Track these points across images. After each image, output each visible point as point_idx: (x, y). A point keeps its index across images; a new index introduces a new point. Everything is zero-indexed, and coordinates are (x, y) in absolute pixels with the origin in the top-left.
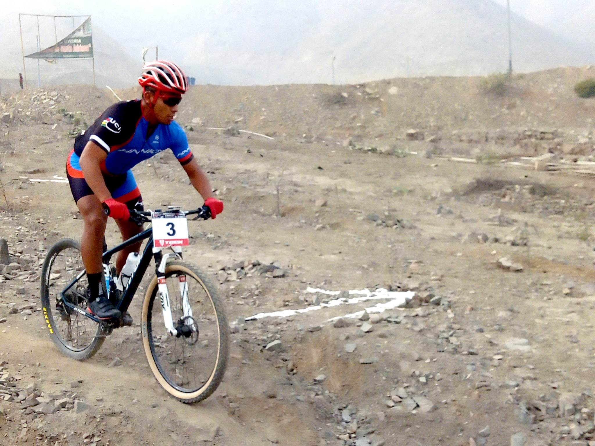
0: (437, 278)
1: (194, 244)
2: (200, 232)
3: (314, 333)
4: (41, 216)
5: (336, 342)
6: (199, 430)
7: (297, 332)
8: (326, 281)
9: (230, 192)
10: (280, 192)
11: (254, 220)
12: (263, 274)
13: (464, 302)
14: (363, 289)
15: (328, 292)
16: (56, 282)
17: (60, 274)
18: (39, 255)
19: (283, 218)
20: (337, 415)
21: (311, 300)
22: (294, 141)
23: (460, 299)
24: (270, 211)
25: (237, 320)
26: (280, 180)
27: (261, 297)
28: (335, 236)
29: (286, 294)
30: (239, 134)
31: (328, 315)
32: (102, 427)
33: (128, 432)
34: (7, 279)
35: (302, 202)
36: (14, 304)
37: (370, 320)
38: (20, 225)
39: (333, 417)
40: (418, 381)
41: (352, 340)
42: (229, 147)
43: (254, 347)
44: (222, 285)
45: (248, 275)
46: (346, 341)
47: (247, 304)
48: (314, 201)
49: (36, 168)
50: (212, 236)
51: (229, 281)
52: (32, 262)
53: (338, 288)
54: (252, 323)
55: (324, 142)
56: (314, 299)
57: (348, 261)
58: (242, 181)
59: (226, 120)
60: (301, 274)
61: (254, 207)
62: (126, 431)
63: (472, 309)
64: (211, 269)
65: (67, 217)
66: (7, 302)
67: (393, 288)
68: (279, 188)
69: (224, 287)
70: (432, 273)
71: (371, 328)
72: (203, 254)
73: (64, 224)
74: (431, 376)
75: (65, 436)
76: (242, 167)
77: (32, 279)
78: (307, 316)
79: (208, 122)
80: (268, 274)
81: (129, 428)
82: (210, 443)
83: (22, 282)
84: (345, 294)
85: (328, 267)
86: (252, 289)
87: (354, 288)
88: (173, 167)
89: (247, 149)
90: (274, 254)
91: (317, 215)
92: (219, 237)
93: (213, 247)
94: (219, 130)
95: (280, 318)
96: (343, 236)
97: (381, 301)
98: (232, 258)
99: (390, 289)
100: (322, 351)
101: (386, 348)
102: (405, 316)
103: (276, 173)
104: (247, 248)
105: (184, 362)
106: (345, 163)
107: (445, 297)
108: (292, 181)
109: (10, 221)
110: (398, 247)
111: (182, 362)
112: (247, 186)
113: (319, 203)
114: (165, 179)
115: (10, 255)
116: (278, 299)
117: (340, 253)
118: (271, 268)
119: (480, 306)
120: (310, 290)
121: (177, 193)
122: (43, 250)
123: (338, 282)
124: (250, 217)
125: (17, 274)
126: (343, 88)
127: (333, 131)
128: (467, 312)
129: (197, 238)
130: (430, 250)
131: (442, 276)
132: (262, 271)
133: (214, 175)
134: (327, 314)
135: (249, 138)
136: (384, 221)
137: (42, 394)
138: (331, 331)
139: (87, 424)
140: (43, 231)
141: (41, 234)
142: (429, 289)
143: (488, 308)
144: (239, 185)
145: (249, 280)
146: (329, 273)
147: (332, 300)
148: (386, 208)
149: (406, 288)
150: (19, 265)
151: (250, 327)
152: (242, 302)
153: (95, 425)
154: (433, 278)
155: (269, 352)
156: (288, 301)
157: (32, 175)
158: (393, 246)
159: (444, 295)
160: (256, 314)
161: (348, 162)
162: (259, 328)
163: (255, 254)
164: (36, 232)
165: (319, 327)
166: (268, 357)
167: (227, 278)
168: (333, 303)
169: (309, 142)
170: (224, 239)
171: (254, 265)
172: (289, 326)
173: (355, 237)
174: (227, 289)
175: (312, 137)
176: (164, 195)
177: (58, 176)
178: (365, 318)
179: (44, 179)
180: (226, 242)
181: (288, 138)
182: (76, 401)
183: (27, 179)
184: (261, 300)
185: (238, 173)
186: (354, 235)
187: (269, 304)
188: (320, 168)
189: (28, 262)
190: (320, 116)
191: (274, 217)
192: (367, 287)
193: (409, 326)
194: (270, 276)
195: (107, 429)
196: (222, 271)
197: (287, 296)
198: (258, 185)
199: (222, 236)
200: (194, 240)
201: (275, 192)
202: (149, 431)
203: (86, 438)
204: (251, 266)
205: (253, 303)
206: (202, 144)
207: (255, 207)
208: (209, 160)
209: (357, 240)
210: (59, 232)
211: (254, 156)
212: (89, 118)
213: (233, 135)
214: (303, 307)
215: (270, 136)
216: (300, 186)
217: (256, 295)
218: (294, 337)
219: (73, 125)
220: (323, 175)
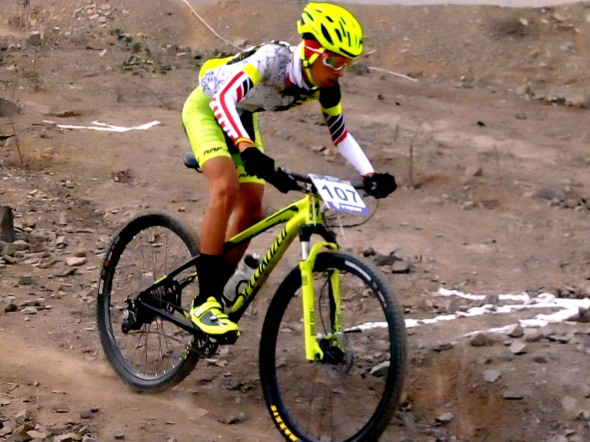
3: (442, 352)
4: (68, 177)
5: (472, 366)
7: (417, 351)
8: (468, 280)
10: (415, 154)
14: (520, 294)
15: (469, 296)
16: (76, 270)
17: (84, 258)
18: (58, 231)
19: (418, 190)
21: (443, 306)
22: (446, 84)
24: (400, 179)
27: (370, 300)
28: (490, 218)
30: (368, 72)
31: (464, 329)
34: (8, 262)
35: (446, 169)
36: (13, 298)
37: (524, 337)
38: (37, 187)
41: (496, 365)
43: (354, 370)
46: (486, 366)
48: (464, 169)
49: (68, 110)
52: (47, 240)
53: (485, 291)
54: (354, 336)
55: (490, 87)
56: (447, 305)
57: (504, 253)
58: (364, 137)
60: (433, 269)
65: (105, 179)
66: (3, 294)
67: (563, 293)
68: (415, 148)
71: (524, 348)
73: (100, 188)
76: (368, 119)
77: (44, 264)
78: (435, 328)
80: (385, 268)
83: (29, 268)
84: (493, 300)
85: (474, 261)
86: (359, 288)
87: (507, 291)
89: (378, 94)
90: (398, 241)
91: (466, 188)
96: (501, 219)
97: (545, 311)
99: (560, 295)
100: (451, 380)
101: (543, 378)
102: (576, 334)
104: (359, 230)
106: (518, 118)
109: (22, 182)
110: (579, 236)
112: (369, 144)
113: (471, 170)
115: (16, 229)
117: (494, 242)
118: (390, 260)
120: (443, 292)
122: (65, 223)
123: (485, 283)
125: (23, 256)
126: (520, 12)
132: (377, 262)
133: (324, 127)
134: (464, 326)
135: (383, 78)
136: (564, 199)
138: (465, 351)
140: (68, 198)
141: (66, 201)
146: (474, 270)
147: (473, 306)
148: (568, 181)
149: (582, 293)
150: (29, 244)
155: (375, 379)
156: (410, 307)
157: (63, 119)
158: (572, 235)
160: (361, 324)
161: (522, 116)
162: (363, 343)
163: (371, 239)
164: (58, 198)
165: (449, 344)
166: (372, 384)
168: (475, 311)
169: (469, 87)
171: (366, 255)
173: (518, 220)
175: (473, 80)
177: (100, 122)
178: (517, 335)
179: (79, 125)
181: (438, 81)
183: (54, 125)
184: (371, 304)
186: (517, 218)
188: (480, 124)
189: (41, 240)
191: (405, 188)
192: (527, 291)
193: (579, 347)
194: (388, 271)
197: (409, 300)
198: (386, 144)
201: (408, 155)
204: (361, 255)
205: (358, 308)
209: (520, 224)
211: (387, 104)
212: (154, 43)
213: (360, 73)
214: (430, 316)
215: (413, 77)
216: (447, 147)
217: (365, 297)
218: (413, 357)
219: (131, 52)
220: (485, 133)
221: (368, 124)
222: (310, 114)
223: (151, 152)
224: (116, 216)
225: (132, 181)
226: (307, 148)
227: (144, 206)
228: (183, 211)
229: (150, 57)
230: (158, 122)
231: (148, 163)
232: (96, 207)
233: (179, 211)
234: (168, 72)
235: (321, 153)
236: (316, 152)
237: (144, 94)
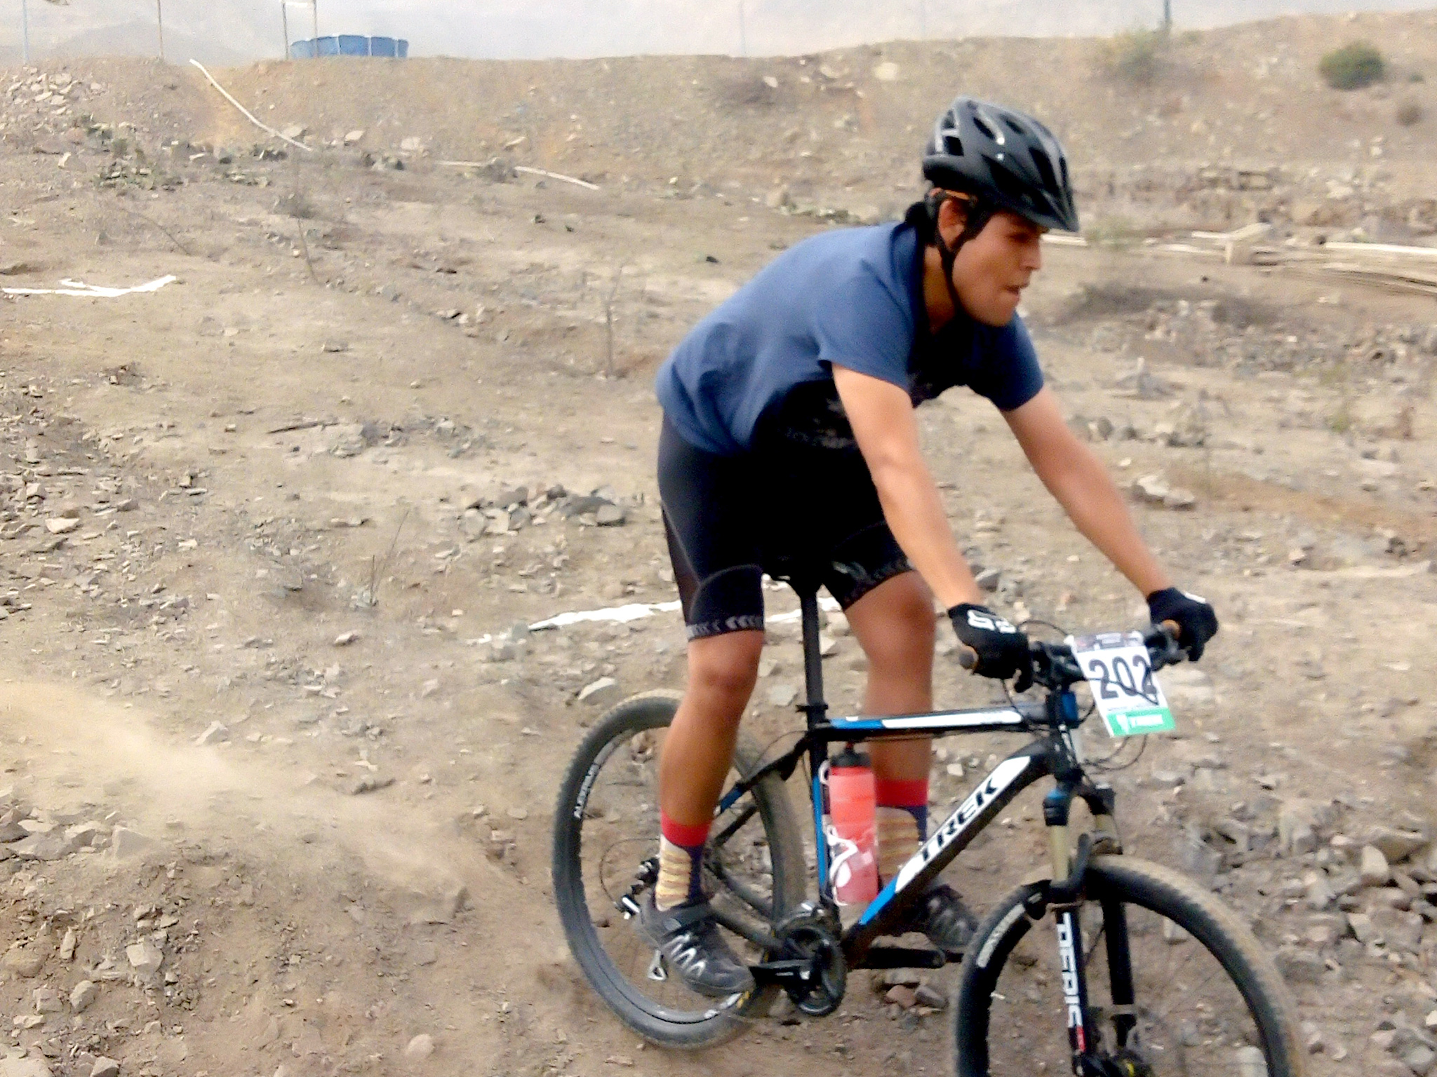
0: (989, 524)
1: (404, 445)
2: (419, 415)
4: (31, 379)
6: (417, 897)
7: (654, 659)
9: (493, 319)
10: (615, 319)
11: (551, 385)
12: (572, 519)
13: (1053, 583)
17: (75, 520)
18: (26, 474)
19: (624, 381)
20: (751, 857)
22: (649, 192)
23: (1043, 576)
24: (590, 363)
25: (510, 630)
26: (615, 290)
27: (567, 574)
29: (629, 566)
30: (515, 176)
32: (179, 892)
33: (244, 904)
35: (667, 342)
39: (741, 862)
40: (945, 773)
41: (788, 676)
42: (490, 207)
43: (552, 695)
44: (472, 545)
45: (536, 521)
46: (772, 679)
47: (534, 590)
49: (18, 262)
50: (448, 425)
51: (489, 535)
52: (10, 490)
54: (545, 638)
55: (720, 195)
58: (522, 291)
59: (483, 143)
61: (550, 354)
62: (239, 900)
63: (1073, 600)
64: (446, 506)
65: (95, 381)
68: (612, 308)
69: (478, 548)
70: (979, 514)
72: (425, 469)
73: (87, 397)
74: (975, 762)
75: (91, 913)
76: (522, 257)
77: (10, 533)
79: (439, 147)
80: (585, 519)
81: (246, 893)
82: (444, 929)
86: (546, 555)
88: (355, 257)
89: (535, 213)
90: (600, 469)
92: (467, 428)
93: (452, 452)
94: (468, 167)
95: (613, 624)
98: (498, 480)
103: (605, 272)
104: (534, 455)
105: (381, 733)
106: (773, 247)
107: (1009, 571)
108: (642, 292)
111: (376, 731)
112: (534, 303)
114: (333, 287)
116: (609, 578)
118: (592, 504)
119: (1093, 591)
121: (364, 319)
122: (36, 460)
124: (541, 379)
126: (764, 65)
127: (743, 170)
128: (1062, 607)
129: (411, 429)
130: (974, 458)
131: (1003, 521)
132: (570, 509)
133: (454, 275)
135: (540, 185)
137: (34, 813)
139: (144, 885)
140: (35, 415)
141: (32, 420)
142: (971, 552)
143: (1111, 597)
144: (514, 301)
145: (539, 531)
151: (541, 647)
152: (523, 587)
153: (163, 886)
154: (980, 525)
155: (588, 707)
156: (633, 583)
157: (10, 278)
159: (1007, 566)
160: (556, 616)
161: (777, 245)
162: (562, 649)
163: (554, 468)
164: (18, 417)
166: (583, 718)
167: (485, 528)
169: (684, 197)
170: (478, 432)
171: (551, 496)
172: (635, 644)
174: (484, 554)
175: (692, 185)
176: (333, 325)
177: (74, 281)
179: (39, 288)
180: (483, 440)
181: (634, 187)
182: (118, 829)
184: (568, 581)
185: (513, 273)
187: (587, 591)
188: (711, 259)
190: (710, 133)
191: (601, 378)
194: (590, 523)
195: (194, 898)
196: (473, 512)
197: (631, 571)
198: (560, 303)
199: (473, 425)
200: (405, 435)
201: (603, 319)
202: (296, 901)
203: (141, 918)
204: (543, 498)
205: (548, 589)
206: (425, 201)
207: (553, 355)
208: (444, 240)
210: (75, 416)
211: (551, 230)
212: (148, 138)
213: (501, 179)
214: (669, 598)
215: (591, 182)
216: (662, 304)
217: (556, 569)
218: (648, 670)
219: (112, 154)
220: (720, 275)
221: (523, 267)
222: (422, 252)
223: (166, 329)
224: (119, 445)
225: (141, 381)
226: (430, 314)
227: (165, 424)
228: (233, 430)
229: (144, 162)
230: (174, 278)
231: (163, 349)
232: (84, 430)
233: (227, 431)
234: (178, 188)
235: (453, 321)
236: (444, 319)
237: (142, 227)
